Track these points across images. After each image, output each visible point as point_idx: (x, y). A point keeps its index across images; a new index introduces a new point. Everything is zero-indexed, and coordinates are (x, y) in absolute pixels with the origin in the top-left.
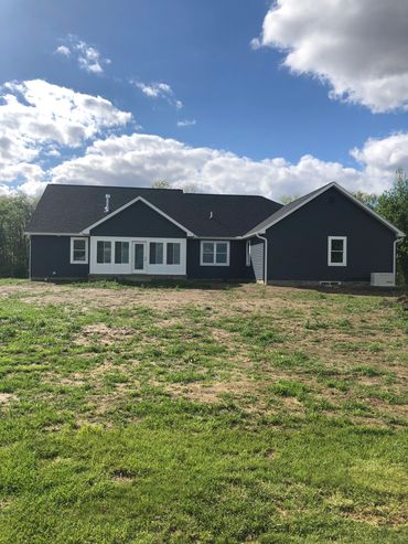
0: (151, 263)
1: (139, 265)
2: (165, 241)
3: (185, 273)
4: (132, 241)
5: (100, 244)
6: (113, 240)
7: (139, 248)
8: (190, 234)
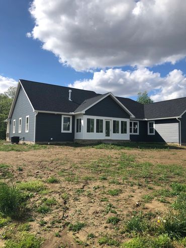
0: (114, 133)
1: (108, 134)
2: (120, 120)
3: (129, 139)
4: (104, 119)
5: (89, 120)
6: (95, 118)
7: (108, 123)
8: (133, 116)
